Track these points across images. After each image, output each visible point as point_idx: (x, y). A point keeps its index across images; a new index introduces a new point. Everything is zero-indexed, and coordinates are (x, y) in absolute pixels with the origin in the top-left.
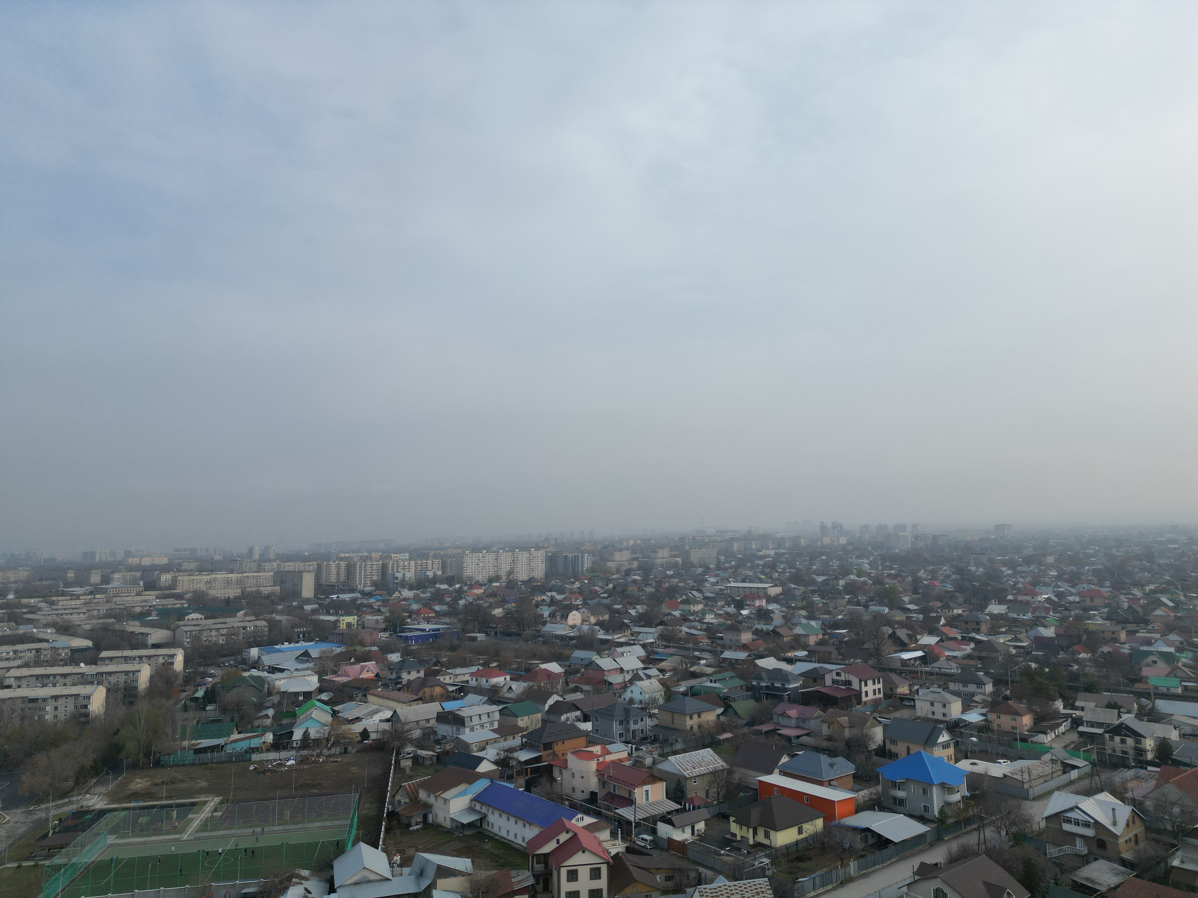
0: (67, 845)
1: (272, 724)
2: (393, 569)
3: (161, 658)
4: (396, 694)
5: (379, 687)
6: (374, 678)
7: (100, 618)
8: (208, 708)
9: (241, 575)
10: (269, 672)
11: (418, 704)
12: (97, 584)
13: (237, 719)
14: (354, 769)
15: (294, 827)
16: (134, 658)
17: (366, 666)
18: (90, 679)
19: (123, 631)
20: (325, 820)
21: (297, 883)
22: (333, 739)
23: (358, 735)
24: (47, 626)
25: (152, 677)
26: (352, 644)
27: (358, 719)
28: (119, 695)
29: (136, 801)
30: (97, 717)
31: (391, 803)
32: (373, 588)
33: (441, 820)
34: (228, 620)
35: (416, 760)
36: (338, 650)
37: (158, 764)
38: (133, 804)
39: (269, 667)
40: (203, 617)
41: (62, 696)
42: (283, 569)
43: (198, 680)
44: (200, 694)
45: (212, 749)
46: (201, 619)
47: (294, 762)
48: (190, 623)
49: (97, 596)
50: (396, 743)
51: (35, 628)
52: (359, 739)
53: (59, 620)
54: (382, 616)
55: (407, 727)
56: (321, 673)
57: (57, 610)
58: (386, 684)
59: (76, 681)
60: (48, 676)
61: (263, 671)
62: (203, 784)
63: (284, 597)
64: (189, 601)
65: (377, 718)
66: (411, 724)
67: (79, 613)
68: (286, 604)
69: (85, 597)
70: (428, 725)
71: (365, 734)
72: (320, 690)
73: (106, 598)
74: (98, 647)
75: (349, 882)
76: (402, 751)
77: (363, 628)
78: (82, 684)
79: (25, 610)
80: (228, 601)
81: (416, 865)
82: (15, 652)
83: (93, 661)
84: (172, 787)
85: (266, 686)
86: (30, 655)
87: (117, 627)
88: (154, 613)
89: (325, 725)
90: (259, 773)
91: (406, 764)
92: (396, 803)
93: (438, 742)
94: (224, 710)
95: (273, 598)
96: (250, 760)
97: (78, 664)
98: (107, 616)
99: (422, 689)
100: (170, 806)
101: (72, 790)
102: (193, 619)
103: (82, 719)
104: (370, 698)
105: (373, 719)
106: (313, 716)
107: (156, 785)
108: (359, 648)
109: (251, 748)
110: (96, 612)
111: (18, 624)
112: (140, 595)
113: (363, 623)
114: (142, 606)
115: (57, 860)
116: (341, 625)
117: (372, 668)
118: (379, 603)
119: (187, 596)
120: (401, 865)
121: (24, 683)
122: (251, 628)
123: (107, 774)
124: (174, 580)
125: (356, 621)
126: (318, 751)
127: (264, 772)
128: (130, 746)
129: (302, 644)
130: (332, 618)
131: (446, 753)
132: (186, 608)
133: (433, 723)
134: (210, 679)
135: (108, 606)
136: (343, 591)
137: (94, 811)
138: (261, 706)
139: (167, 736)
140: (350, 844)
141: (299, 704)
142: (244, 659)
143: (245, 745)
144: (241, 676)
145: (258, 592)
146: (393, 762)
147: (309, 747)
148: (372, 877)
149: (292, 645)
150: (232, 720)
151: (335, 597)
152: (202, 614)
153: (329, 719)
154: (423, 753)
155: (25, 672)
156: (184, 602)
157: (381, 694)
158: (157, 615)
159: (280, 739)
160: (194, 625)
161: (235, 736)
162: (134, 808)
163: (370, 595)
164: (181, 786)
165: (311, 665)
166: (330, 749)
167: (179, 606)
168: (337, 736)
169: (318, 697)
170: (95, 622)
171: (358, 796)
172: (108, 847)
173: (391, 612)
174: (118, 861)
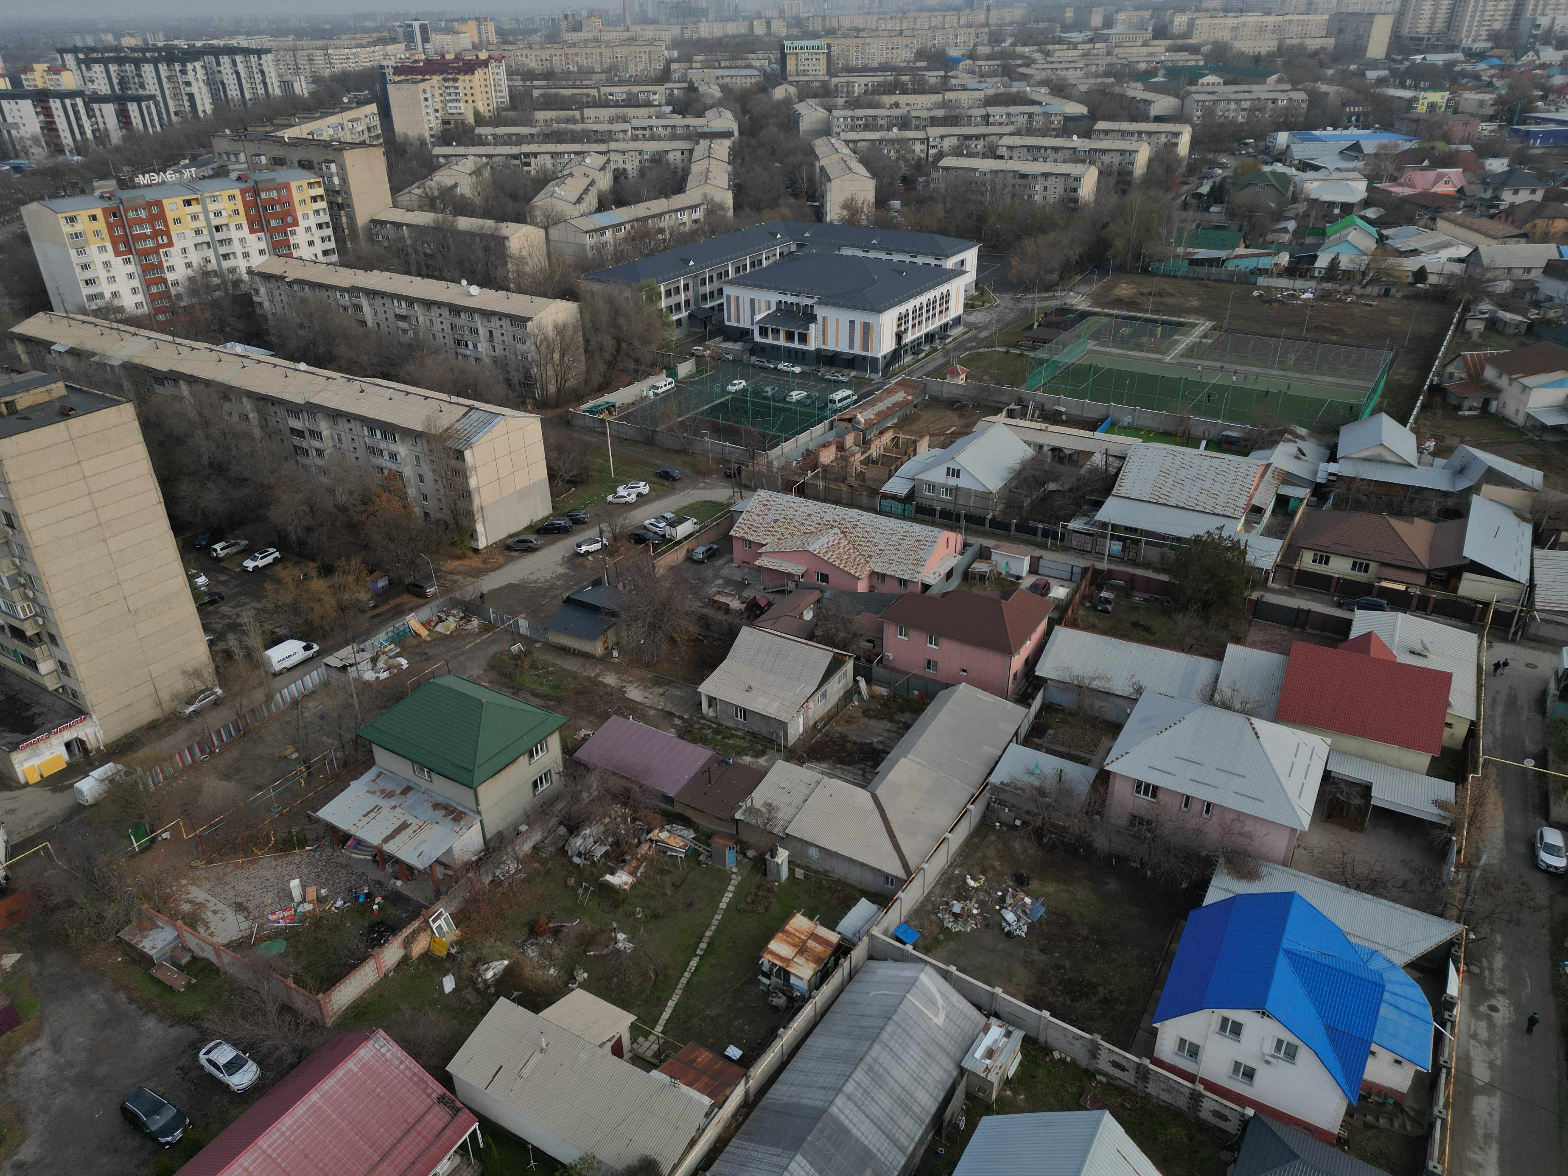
0: (1050, 341)
1: (1291, 242)
2: (1534, 11)
3: (1163, 135)
4: (1485, 223)
5: (1459, 209)
6: (1454, 194)
7: (1098, 76)
8: (1213, 209)
9: (1280, 18)
10: (1298, 169)
11: (1518, 243)
12: (1098, 29)
13: (1246, 228)
14: (1395, 320)
15: (1297, 375)
16: (1132, 134)
17: (1445, 175)
18: (1082, 157)
19: (1122, 96)
20: (1340, 377)
21: (1290, 441)
22: (1371, 275)
23: (1410, 274)
24: (1041, 84)
25: (1151, 161)
26: (1431, 138)
27: (1415, 252)
28: (1112, 180)
29: (1119, 308)
30: (1087, 204)
31: (1438, 374)
32: (1489, 45)
33: (1510, 411)
34: (1254, 88)
35: (1492, 324)
36: (1407, 146)
37: (1145, 271)
38: (1116, 312)
39: (1300, 161)
40: (1221, 81)
41: (1052, 174)
42: (1344, 10)
43: (1205, 170)
44: (1205, 189)
45: (1211, 262)
46: (1219, 84)
47: (1311, 296)
48: (1205, 89)
49: (1098, 45)
50: (1467, 296)
51: (1029, 86)
52: (1410, 280)
53: (1053, 77)
54: (1492, 93)
55: (1489, 275)
56: (1372, 178)
57: (1052, 63)
58: (1471, 206)
59: (1067, 157)
60: (1039, 148)
61: (1290, 166)
62: (1195, 303)
63: (1338, 56)
64: (1207, 56)
65: (1445, 254)
66: (1498, 272)
67: (1075, 69)
68: (1340, 67)
69: (1083, 46)
70: (1526, 277)
71: (1421, 274)
72: (1367, 203)
73: (1107, 47)
74: (1094, 116)
75: (1357, 456)
76: (1473, 307)
77: (1455, 112)
78: (1072, 161)
79: (1019, 62)
80: (1257, 59)
81: (1456, 458)
82: (1008, 115)
83: (1087, 134)
84: (1159, 299)
85: (1291, 188)
86: (1022, 121)
87: (1117, 89)
88: (1161, 72)
89: (1364, 254)
90: (1265, 302)
91: (1475, 326)
92: (1446, 376)
93: (1537, 304)
94: (1231, 214)
95: (1322, 56)
96: (1255, 283)
97: (1070, 136)
98: (1107, 74)
99: (1533, 220)
100: (1155, 321)
101: (1057, 284)
102: (1208, 84)
103: (1071, 205)
104: (1441, 223)
105: (1438, 255)
106: (1349, 238)
107: (1142, 294)
108: (1440, 146)
109: (1259, 269)
110: (1094, 68)
111: (1012, 79)
112: (1148, 46)
113: (1457, 104)
114: (1147, 62)
115: (1041, 354)
116: (1420, 106)
117: (1454, 178)
118: (1493, 72)
119: (1205, 49)
120: (1434, 454)
121: (1015, 154)
122: (1282, 103)
123: (1092, 272)
124: (1191, 24)
125: (1445, 100)
126: (1347, 287)
127: (1271, 302)
128: (1119, 244)
129: (1353, 132)
130: (1407, 94)
131: (1548, 323)
132: (1202, 68)
133: (1536, 274)
134: (1220, 171)
135: (1109, 60)
136: (1435, 49)
137: (1076, 311)
138: (1279, 216)
139: (1160, 238)
140: (1368, 411)
141: (1333, 220)
142: (1267, 147)
143: (1251, 263)
144: (1260, 170)
145: (1302, 47)
146: (1455, 320)
147: (1336, 279)
148: (1389, 457)
149: (1339, 132)
150: (1240, 230)
151: (1418, 58)
152: (1221, 77)
153: (1372, 245)
154: (1507, 316)
155: (1017, 141)
156: (1200, 57)
157: (1460, 221)
158: (1165, 76)
159: (1298, 263)
160: (1209, 93)
161: (1241, 250)
162: (1117, 316)
163: (1480, 56)
164: (1171, 301)
165: (1360, 164)
166: (1364, 287)
167: (1192, 63)
168: (1378, 271)
169: (1362, 213)
170: (1092, 81)
171: (1391, 356)
172: (1088, 352)
173: (1511, 88)
174: (1097, 369)
